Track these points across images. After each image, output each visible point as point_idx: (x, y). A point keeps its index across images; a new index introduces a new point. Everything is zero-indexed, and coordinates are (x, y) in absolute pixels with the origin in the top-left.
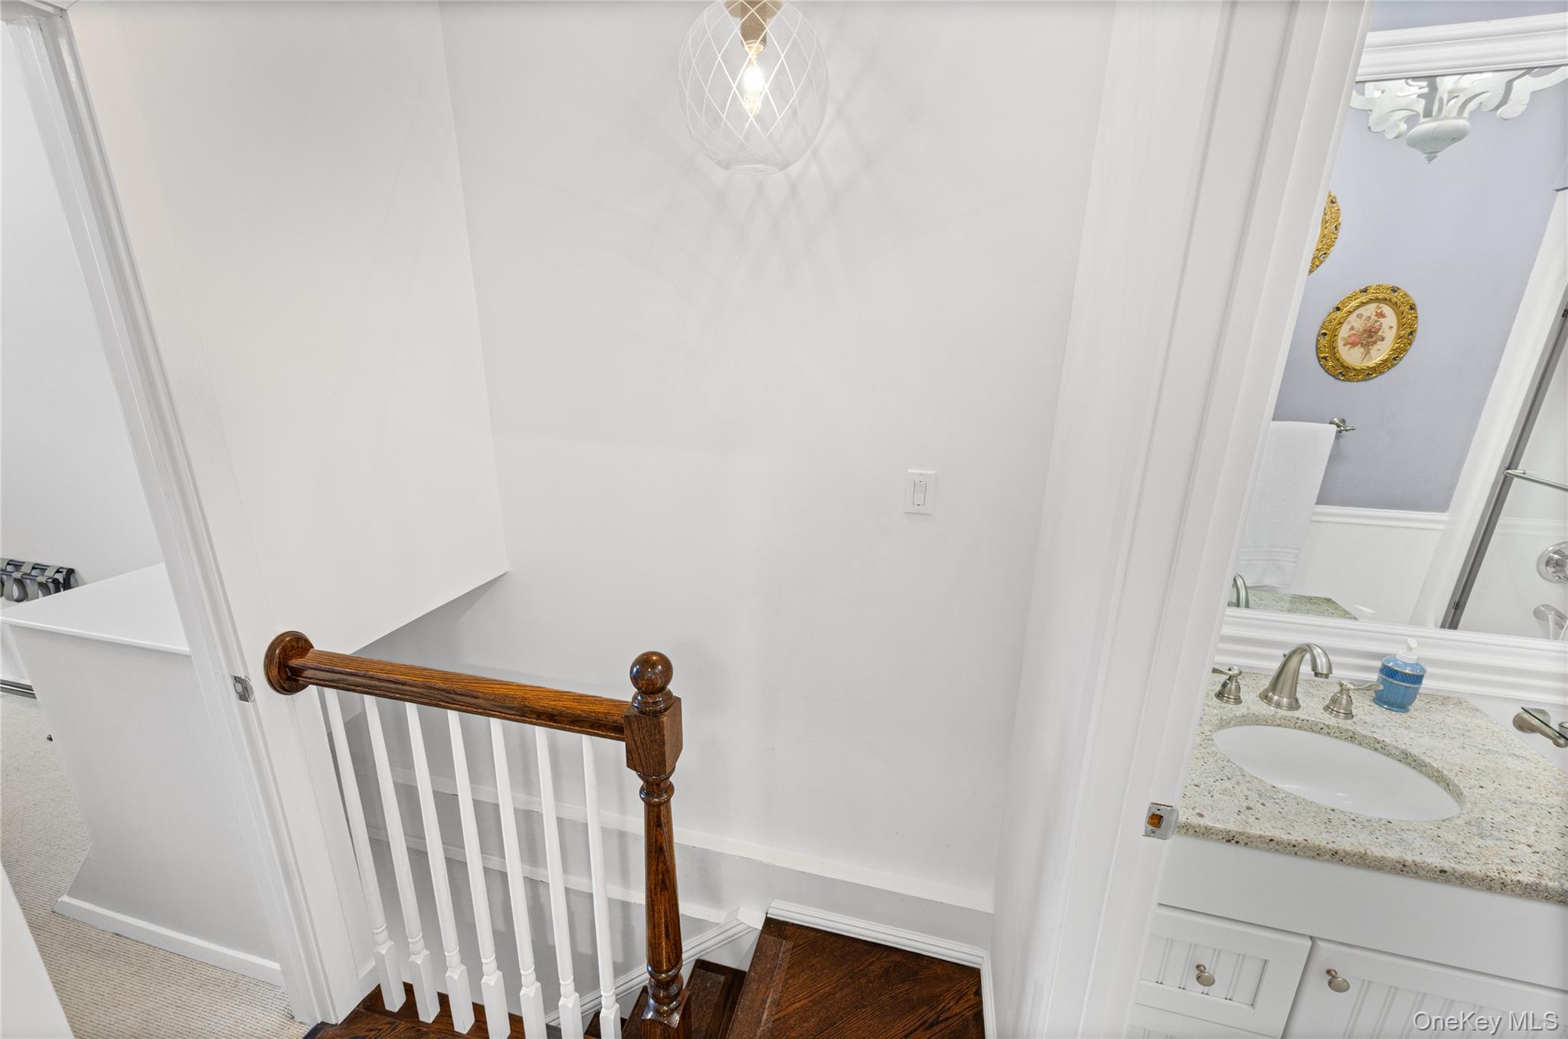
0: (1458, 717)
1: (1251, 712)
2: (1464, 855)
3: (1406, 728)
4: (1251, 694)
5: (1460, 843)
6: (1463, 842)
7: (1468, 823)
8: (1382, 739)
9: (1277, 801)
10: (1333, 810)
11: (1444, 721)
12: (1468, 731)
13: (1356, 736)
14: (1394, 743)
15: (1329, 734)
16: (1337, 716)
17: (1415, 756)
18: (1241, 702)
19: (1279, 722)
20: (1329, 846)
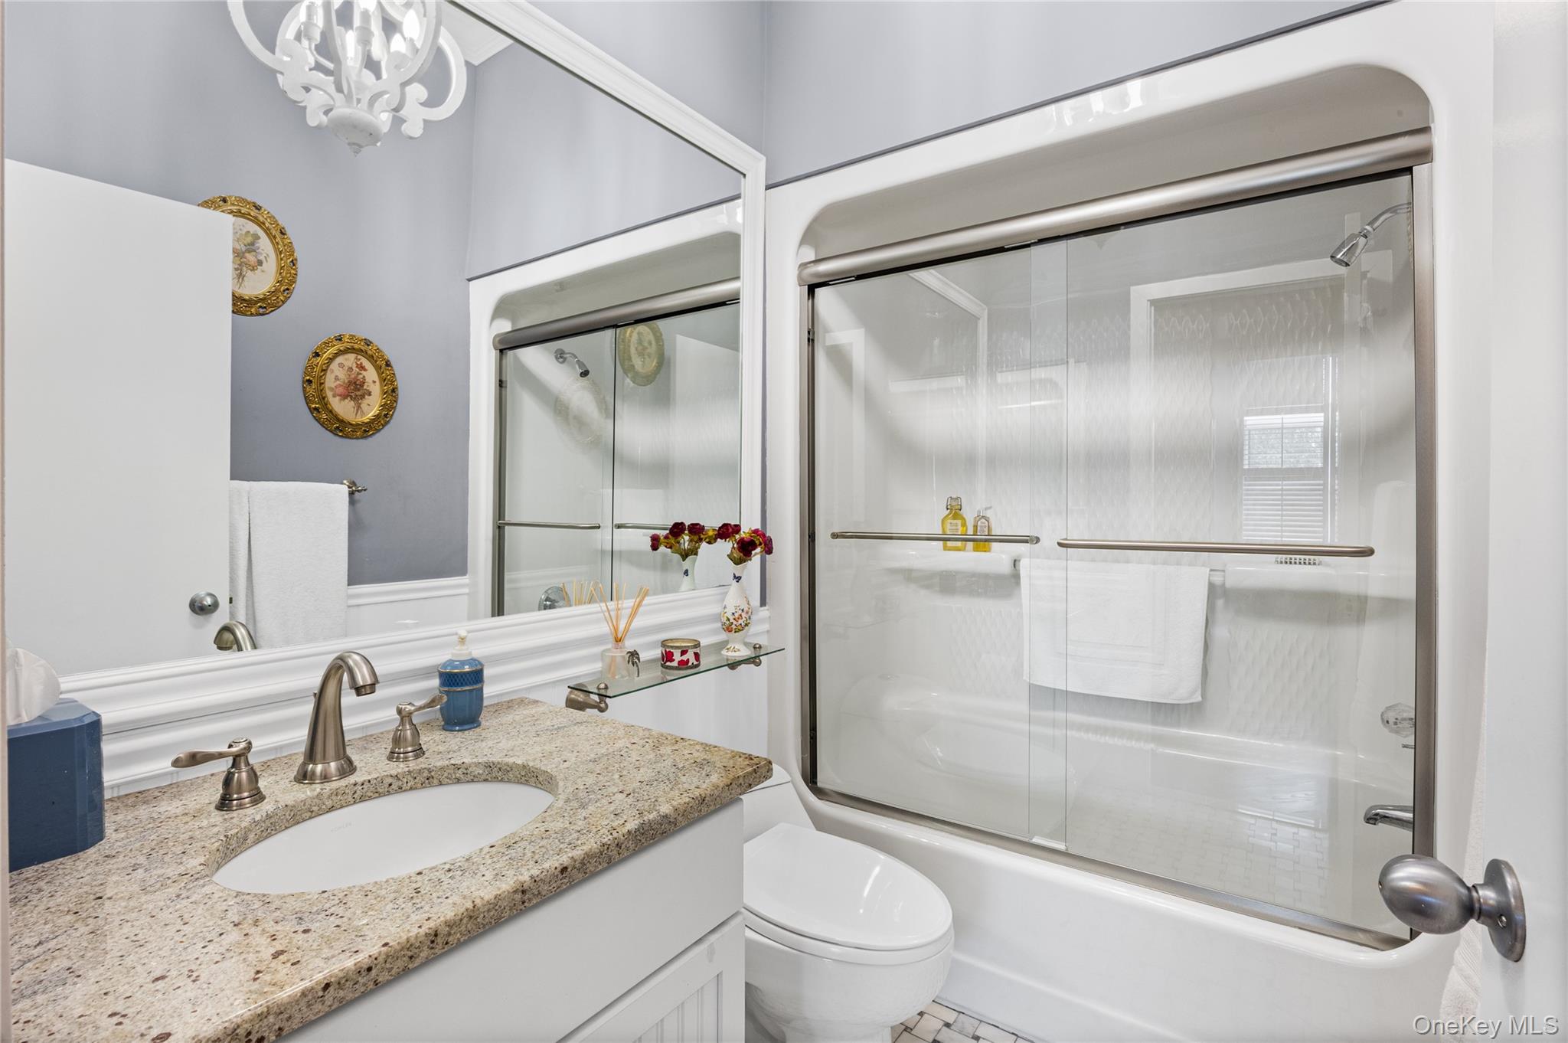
0: (524, 713)
1: (282, 804)
2: (575, 835)
3: (482, 741)
4: (282, 782)
5: (567, 825)
6: (570, 823)
7: (567, 801)
8: (460, 762)
9: (331, 911)
10: (420, 873)
11: (514, 721)
12: (536, 720)
13: (433, 774)
14: (475, 760)
15: (401, 788)
16: (406, 759)
17: (499, 763)
18: (263, 798)
19: (329, 803)
20: (422, 931)
